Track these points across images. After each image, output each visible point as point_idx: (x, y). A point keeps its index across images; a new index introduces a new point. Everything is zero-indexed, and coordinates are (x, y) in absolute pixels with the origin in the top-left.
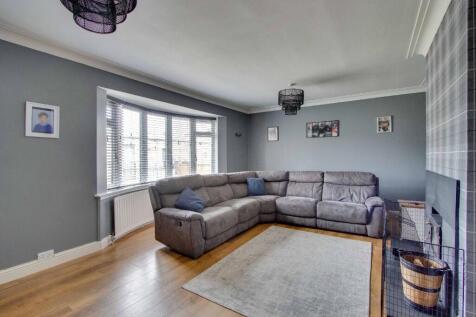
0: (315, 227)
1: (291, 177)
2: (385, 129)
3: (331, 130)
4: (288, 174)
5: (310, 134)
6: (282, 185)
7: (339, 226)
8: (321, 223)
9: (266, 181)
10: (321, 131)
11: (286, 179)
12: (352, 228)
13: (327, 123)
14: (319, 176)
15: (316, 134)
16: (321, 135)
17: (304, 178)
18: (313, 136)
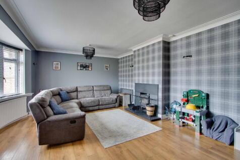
0: (99, 109)
1: (79, 89)
2: (107, 69)
3: (88, 67)
4: (77, 88)
5: (79, 68)
6: (75, 93)
7: (107, 106)
8: (101, 107)
9: (68, 93)
10: (84, 67)
11: (76, 90)
12: (111, 106)
13: (87, 64)
14: (92, 88)
15: (82, 68)
16: (84, 69)
17: (86, 89)
18: (81, 69)
